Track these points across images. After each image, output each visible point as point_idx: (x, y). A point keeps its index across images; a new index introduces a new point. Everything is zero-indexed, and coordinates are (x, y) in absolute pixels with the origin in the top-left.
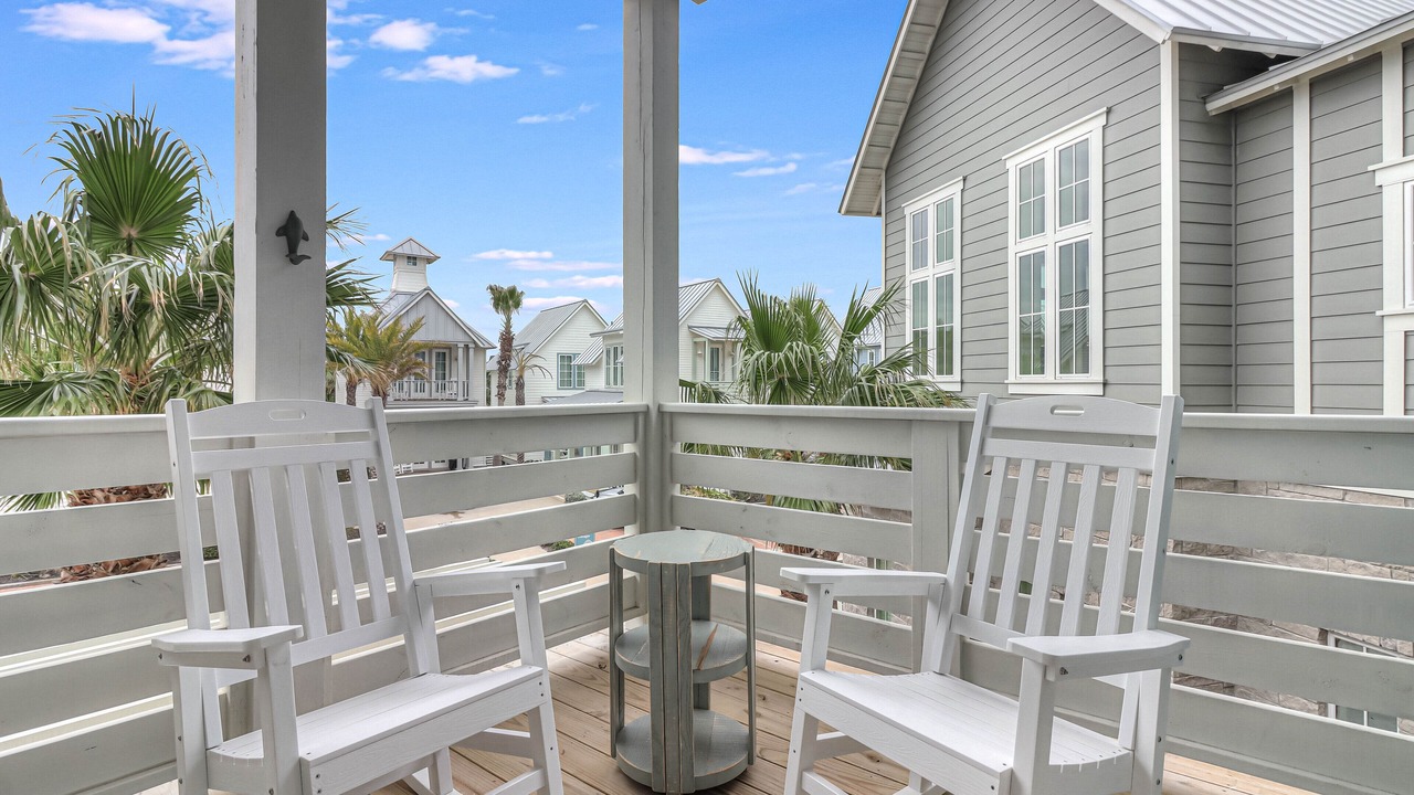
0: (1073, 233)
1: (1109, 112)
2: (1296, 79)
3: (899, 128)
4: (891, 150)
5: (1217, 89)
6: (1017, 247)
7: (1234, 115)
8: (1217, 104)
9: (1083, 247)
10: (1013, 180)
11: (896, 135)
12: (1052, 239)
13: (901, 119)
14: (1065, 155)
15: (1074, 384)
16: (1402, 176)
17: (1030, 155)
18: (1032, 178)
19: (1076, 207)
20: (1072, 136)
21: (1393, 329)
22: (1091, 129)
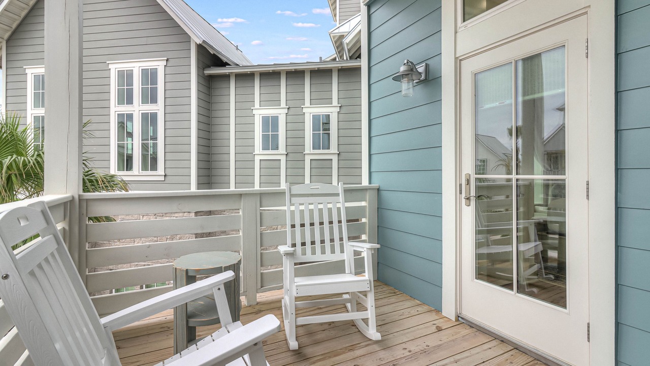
1: (167, 60)
2: (232, 73)
3: (20, 19)
4: (12, 30)
5: (209, 67)
6: (117, 109)
7: (211, 78)
8: (208, 72)
9: (154, 115)
10: (113, 75)
12: (137, 109)
13: (23, 14)
14: (145, 72)
15: (149, 176)
16: (260, 112)
17: (125, 66)
18: (126, 78)
19: (150, 96)
20: (149, 64)
21: (257, 159)
22: (159, 65)
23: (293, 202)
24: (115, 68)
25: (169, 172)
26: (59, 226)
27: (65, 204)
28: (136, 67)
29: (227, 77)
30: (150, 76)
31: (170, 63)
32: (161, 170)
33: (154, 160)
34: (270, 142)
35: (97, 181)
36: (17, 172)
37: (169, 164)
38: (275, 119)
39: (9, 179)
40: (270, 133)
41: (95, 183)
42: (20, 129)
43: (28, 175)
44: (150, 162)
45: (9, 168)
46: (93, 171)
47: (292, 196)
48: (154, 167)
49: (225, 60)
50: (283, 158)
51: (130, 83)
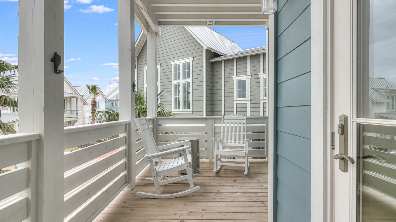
0: (186, 80)
1: (193, 58)
2: (223, 59)
4: (139, 53)
5: (212, 58)
6: (174, 82)
7: (213, 63)
8: (211, 61)
9: (188, 84)
10: (173, 67)
11: (141, 49)
12: (182, 81)
14: (184, 64)
15: (187, 111)
16: (236, 79)
17: (177, 62)
18: (177, 67)
19: (187, 75)
20: (186, 61)
21: (235, 103)
22: (190, 60)
23: (224, 122)
24: (173, 63)
25: (195, 110)
26: (150, 126)
27: (152, 119)
28: (181, 62)
29: (220, 62)
30: (187, 66)
31: (195, 58)
32: (191, 109)
33: (189, 104)
34: (242, 95)
35: (165, 113)
36: (141, 110)
37: (195, 106)
38: (244, 82)
39: (139, 113)
40: (242, 89)
41: (164, 114)
42: (142, 94)
43: (144, 111)
44: (187, 105)
45: (139, 109)
46: (163, 110)
47: (224, 119)
48: (188, 108)
49: (219, 54)
50: (248, 103)
51: (179, 70)
